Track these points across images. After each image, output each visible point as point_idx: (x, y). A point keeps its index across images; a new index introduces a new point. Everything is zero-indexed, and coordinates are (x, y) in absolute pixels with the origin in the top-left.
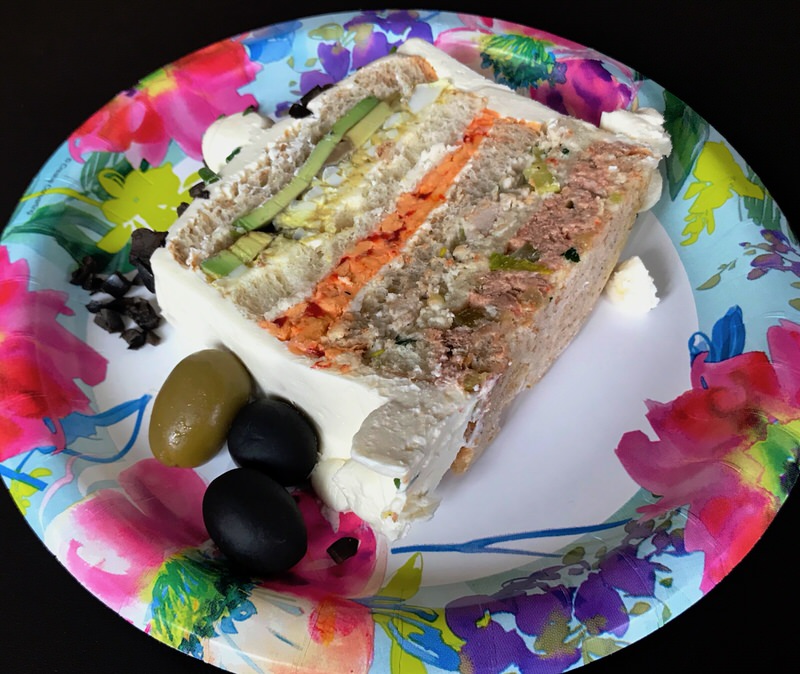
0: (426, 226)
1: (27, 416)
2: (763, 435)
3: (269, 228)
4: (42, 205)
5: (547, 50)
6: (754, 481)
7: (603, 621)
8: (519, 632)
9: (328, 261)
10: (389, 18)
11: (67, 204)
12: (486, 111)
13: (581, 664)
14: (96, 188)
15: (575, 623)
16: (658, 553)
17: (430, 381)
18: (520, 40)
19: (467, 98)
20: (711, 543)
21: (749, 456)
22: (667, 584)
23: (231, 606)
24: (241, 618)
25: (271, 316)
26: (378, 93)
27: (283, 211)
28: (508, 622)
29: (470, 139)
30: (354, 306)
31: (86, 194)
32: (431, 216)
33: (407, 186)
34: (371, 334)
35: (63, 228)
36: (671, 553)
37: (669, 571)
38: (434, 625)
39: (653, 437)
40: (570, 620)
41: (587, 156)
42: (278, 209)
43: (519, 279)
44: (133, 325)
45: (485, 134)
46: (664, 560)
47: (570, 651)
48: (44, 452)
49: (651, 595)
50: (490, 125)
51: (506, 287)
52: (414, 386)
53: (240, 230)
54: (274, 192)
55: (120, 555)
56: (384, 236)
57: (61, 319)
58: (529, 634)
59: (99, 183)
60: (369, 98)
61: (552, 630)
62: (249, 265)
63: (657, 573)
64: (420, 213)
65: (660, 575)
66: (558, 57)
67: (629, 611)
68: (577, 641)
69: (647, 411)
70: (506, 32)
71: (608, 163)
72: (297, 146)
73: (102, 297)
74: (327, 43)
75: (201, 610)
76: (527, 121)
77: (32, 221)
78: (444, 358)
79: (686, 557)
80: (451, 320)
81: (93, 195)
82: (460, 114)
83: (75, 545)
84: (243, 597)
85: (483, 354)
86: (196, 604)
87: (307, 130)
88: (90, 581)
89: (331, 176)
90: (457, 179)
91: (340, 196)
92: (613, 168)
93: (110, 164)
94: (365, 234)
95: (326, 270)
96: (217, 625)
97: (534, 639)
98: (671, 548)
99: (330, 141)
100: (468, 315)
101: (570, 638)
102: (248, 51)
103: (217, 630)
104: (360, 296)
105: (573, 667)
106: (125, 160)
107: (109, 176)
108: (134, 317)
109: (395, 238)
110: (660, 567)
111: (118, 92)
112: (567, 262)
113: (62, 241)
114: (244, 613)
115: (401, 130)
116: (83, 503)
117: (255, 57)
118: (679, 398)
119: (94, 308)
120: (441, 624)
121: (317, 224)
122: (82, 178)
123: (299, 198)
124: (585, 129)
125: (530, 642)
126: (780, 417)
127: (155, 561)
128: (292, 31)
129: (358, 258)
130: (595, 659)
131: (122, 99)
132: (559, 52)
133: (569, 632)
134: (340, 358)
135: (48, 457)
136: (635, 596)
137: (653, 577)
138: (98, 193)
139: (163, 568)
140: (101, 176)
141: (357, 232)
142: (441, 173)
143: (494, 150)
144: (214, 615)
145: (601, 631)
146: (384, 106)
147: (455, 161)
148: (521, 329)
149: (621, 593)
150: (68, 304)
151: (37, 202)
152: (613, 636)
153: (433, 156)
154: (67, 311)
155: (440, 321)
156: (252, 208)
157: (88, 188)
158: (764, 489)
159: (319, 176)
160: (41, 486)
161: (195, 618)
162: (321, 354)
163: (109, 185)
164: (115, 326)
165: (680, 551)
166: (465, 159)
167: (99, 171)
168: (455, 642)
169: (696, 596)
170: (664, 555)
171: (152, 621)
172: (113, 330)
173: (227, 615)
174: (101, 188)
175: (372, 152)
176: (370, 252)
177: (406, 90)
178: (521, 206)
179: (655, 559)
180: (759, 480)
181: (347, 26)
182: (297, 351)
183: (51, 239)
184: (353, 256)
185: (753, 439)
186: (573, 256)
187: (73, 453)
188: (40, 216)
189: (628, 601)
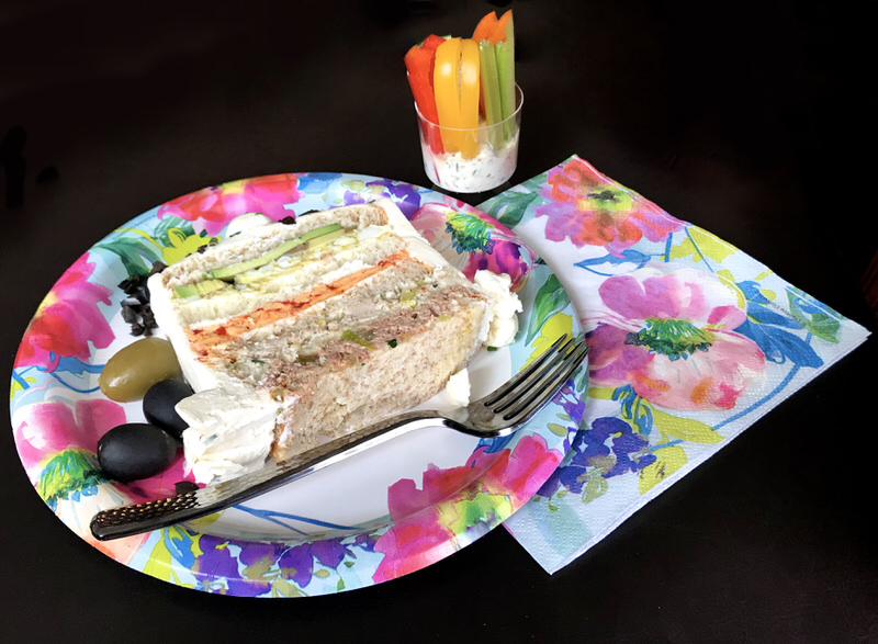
0: (322, 305)
1: (43, 348)
2: (471, 498)
3: (230, 281)
4: (123, 236)
5: (487, 230)
6: (447, 523)
7: (294, 572)
8: (238, 560)
9: (250, 309)
10: (398, 187)
11: (140, 240)
12: (403, 251)
13: (269, 595)
14: (164, 237)
15: (276, 566)
16: (354, 545)
17: (255, 386)
18: (474, 219)
19: (398, 240)
20: (393, 550)
21: (454, 507)
22: (349, 565)
23: (85, 486)
24: (86, 495)
25: (195, 326)
26: (343, 224)
27: (242, 273)
28: (235, 551)
29: (383, 264)
30: (246, 336)
31: (155, 238)
32: (328, 301)
33: (328, 279)
34: (243, 353)
35: (130, 255)
36: (363, 548)
37: (355, 557)
38: (191, 538)
39: (419, 486)
40: (274, 564)
41: (446, 292)
42: (240, 271)
43: (350, 347)
44: (141, 321)
45: (394, 264)
46: (356, 550)
47: (265, 582)
48: (39, 369)
49: (335, 568)
50: (400, 259)
51: (342, 350)
52: (241, 385)
53: (209, 276)
54: (244, 261)
55: (44, 438)
56: (293, 303)
57: (101, 305)
58: (244, 563)
59: (167, 235)
60: (336, 224)
61: (259, 566)
62: (202, 297)
63: (346, 556)
64: (323, 297)
65: (347, 558)
66: (493, 236)
67: (315, 571)
68: (271, 578)
69: (426, 470)
70: (468, 213)
71: (455, 298)
72: (274, 239)
73: (134, 300)
74: (351, 191)
75: (67, 483)
76: (425, 263)
77: (113, 243)
78: (273, 376)
79: (371, 553)
80: (295, 359)
81: (160, 241)
82: (389, 247)
83: (24, 424)
84: (95, 483)
85: (297, 381)
86: (67, 477)
87: (286, 233)
88: (22, 448)
89: (285, 262)
90: (360, 284)
91: (281, 274)
92: (454, 302)
93: (179, 226)
94: (282, 299)
95: (245, 313)
96: (71, 493)
97: (245, 567)
98: (365, 545)
99: (297, 242)
100: (304, 360)
101: (267, 575)
102: (298, 182)
103: (70, 497)
104: (253, 332)
105: (263, 596)
106: (191, 226)
107: (176, 233)
108: (143, 316)
109: (298, 306)
110: (350, 553)
111: (206, 187)
112: (387, 346)
113: (125, 259)
114: (89, 492)
115: (344, 247)
116: (42, 403)
117: (301, 188)
118: (452, 469)
119: (123, 304)
120: (195, 540)
121: (257, 286)
122: (157, 229)
123: (257, 269)
124: (458, 276)
125: (242, 568)
126: (490, 490)
127: (59, 447)
128: (333, 178)
129: (268, 311)
130: (281, 596)
131: (207, 191)
132: (495, 233)
133: (269, 571)
134: (214, 359)
135: (40, 373)
136: (324, 565)
137: (342, 558)
138: (163, 241)
139: (62, 453)
140: (170, 232)
141: (279, 297)
142: (353, 279)
143: (393, 274)
144: (73, 487)
145: (289, 578)
146: (342, 230)
147: (365, 274)
148: (331, 375)
149: (315, 560)
150: (110, 298)
151: (123, 233)
152: (297, 585)
153: (356, 266)
154: (109, 303)
155: (288, 357)
156: (225, 266)
157: (158, 236)
158: (451, 531)
159: (276, 260)
160: (26, 386)
161: (61, 486)
162: (205, 354)
163: (174, 239)
164: (131, 320)
165: (370, 548)
166: (370, 275)
167: (169, 228)
168: (196, 550)
169: (368, 582)
170: (358, 548)
171: (39, 480)
172: (128, 321)
173: (80, 490)
174: (167, 238)
175: (317, 255)
176: (278, 310)
177: (361, 226)
178: (387, 309)
179: (350, 548)
180: (451, 524)
181: (367, 185)
182: (194, 349)
183: (118, 257)
184: (266, 309)
185: (463, 498)
186: (393, 344)
187: (56, 376)
188: (118, 242)
189: (317, 567)
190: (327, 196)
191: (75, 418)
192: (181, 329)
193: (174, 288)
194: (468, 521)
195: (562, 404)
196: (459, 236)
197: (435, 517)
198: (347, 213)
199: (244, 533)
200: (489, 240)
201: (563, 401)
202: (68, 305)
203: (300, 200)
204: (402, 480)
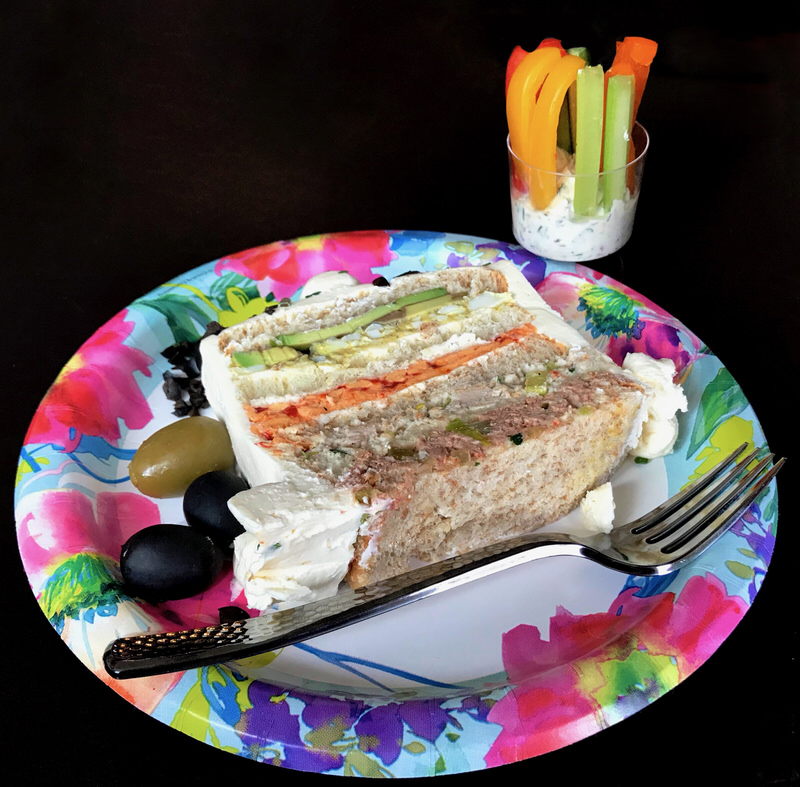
0: (421, 386)
1: (62, 422)
2: (623, 657)
3: (305, 351)
4: (171, 293)
5: (634, 308)
6: (590, 689)
7: (376, 742)
8: (300, 719)
9: (329, 385)
10: (516, 251)
11: (191, 299)
12: (528, 325)
13: (340, 772)
14: (221, 297)
15: (351, 733)
16: (460, 710)
17: (333, 483)
18: (617, 295)
19: (520, 312)
20: (515, 722)
21: (598, 668)
22: (452, 738)
23: (102, 603)
24: (102, 614)
25: (257, 403)
26: (450, 288)
27: (321, 342)
28: (296, 707)
29: (501, 340)
30: (323, 419)
31: (210, 298)
32: (430, 381)
33: (429, 355)
34: (318, 440)
35: (178, 316)
36: (472, 715)
37: (461, 728)
38: (239, 684)
39: (545, 636)
40: (348, 729)
41: (587, 378)
42: (318, 338)
43: (457, 440)
44: (187, 398)
45: (516, 340)
46: (463, 718)
47: (334, 754)
48: (54, 448)
49: (432, 741)
50: (524, 335)
51: (449, 444)
52: (316, 479)
53: (279, 342)
54: (323, 327)
55: (54, 536)
56: (384, 382)
57: (138, 375)
58: (307, 724)
59: (225, 295)
60: (440, 289)
61: (328, 730)
62: (269, 367)
63: (449, 725)
64: (423, 376)
65: (450, 729)
66: (642, 316)
67: (404, 744)
68: (345, 748)
69: (554, 615)
70: (609, 287)
71: (600, 386)
72: (362, 303)
73: (179, 373)
74: (457, 254)
75: (79, 597)
76: (557, 341)
77: (158, 300)
78: (357, 471)
79: (483, 724)
80: (386, 451)
81: (216, 302)
82: (509, 320)
83: (30, 516)
84: (115, 600)
85: (390, 480)
86: (79, 590)
87: (377, 296)
88: (24, 546)
89: (374, 331)
90: (470, 363)
91: (370, 345)
92: (600, 391)
93: (241, 285)
94: (371, 376)
95: (322, 390)
96: (83, 611)
97: (309, 730)
98: (475, 712)
99: (391, 308)
100: (399, 453)
101: (339, 744)
102: (391, 241)
103: (81, 616)
104: (332, 415)
105: (332, 773)
106: (255, 287)
107: (236, 294)
108: (190, 392)
109: (389, 386)
110: (454, 722)
111: (277, 240)
112: (509, 443)
113: (171, 321)
114: (106, 612)
115: (451, 318)
116: (55, 491)
117: (394, 247)
118: (590, 615)
119: (166, 376)
120: (244, 687)
121: (338, 357)
122: (213, 287)
123: (339, 337)
124: (602, 360)
125: (304, 731)
126: (650, 647)
127: (71, 549)
128: (434, 238)
129: (352, 390)
130: (356, 775)
131: (277, 245)
132: (645, 312)
133: (342, 738)
134: (281, 445)
135: (55, 453)
136: (418, 735)
137: (443, 727)
138: (221, 302)
139: (75, 557)
140: (229, 292)
141: (366, 373)
142: (462, 356)
143: (515, 353)
144: (86, 603)
145: (370, 750)
146: (449, 297)
147: (477, 351)
148: (435, 475)
149: (406, 727)
150: (150, 368)
151: (172, 288)
152: (379, 761)
153: (467, 340)
154: (148, 374)
155: (378, 449)
156: (298, 332)
157: (214, 295)
158: (595, 700)
159: (364, 328)
160: (36, 468)
161: (71, 600)
162: (270, 438)
163: (233, 301)
164: (175, 396)
165: (482, 717)
166: (484, 353)
167: (228, 287)
168: (244, 702)
169: (477, 764)
170: (465, 715)
171: (44, 591)
172: (170, 397)
173: (95, 607)
174: (226, 298)
175: (416, 325)
176: (365, 389)
177: (473, 293)
178: (508, 396)
179: (454, 714)
180: (595, 691)
181: (478, 247)
182: (255, 431)
183: (163, 317)
184: (349, 387)
185: (612, 656)
186: (517, 440)
187: (75, 459)
188: (165, 299)
189: (408, 738)
190: (425, 259)
191: (96, 515)
192: (238, 405)
193: (234, 354)
194: (618, 688)
195: (744, 536)
196: (596, 315)
197: (572, 680)
198: (456, 276)
199: (308, 682)
200: (637, 321)
201: (746, 532)
202: (98, 372)
203: (392, 263)
204: (521, 625)
